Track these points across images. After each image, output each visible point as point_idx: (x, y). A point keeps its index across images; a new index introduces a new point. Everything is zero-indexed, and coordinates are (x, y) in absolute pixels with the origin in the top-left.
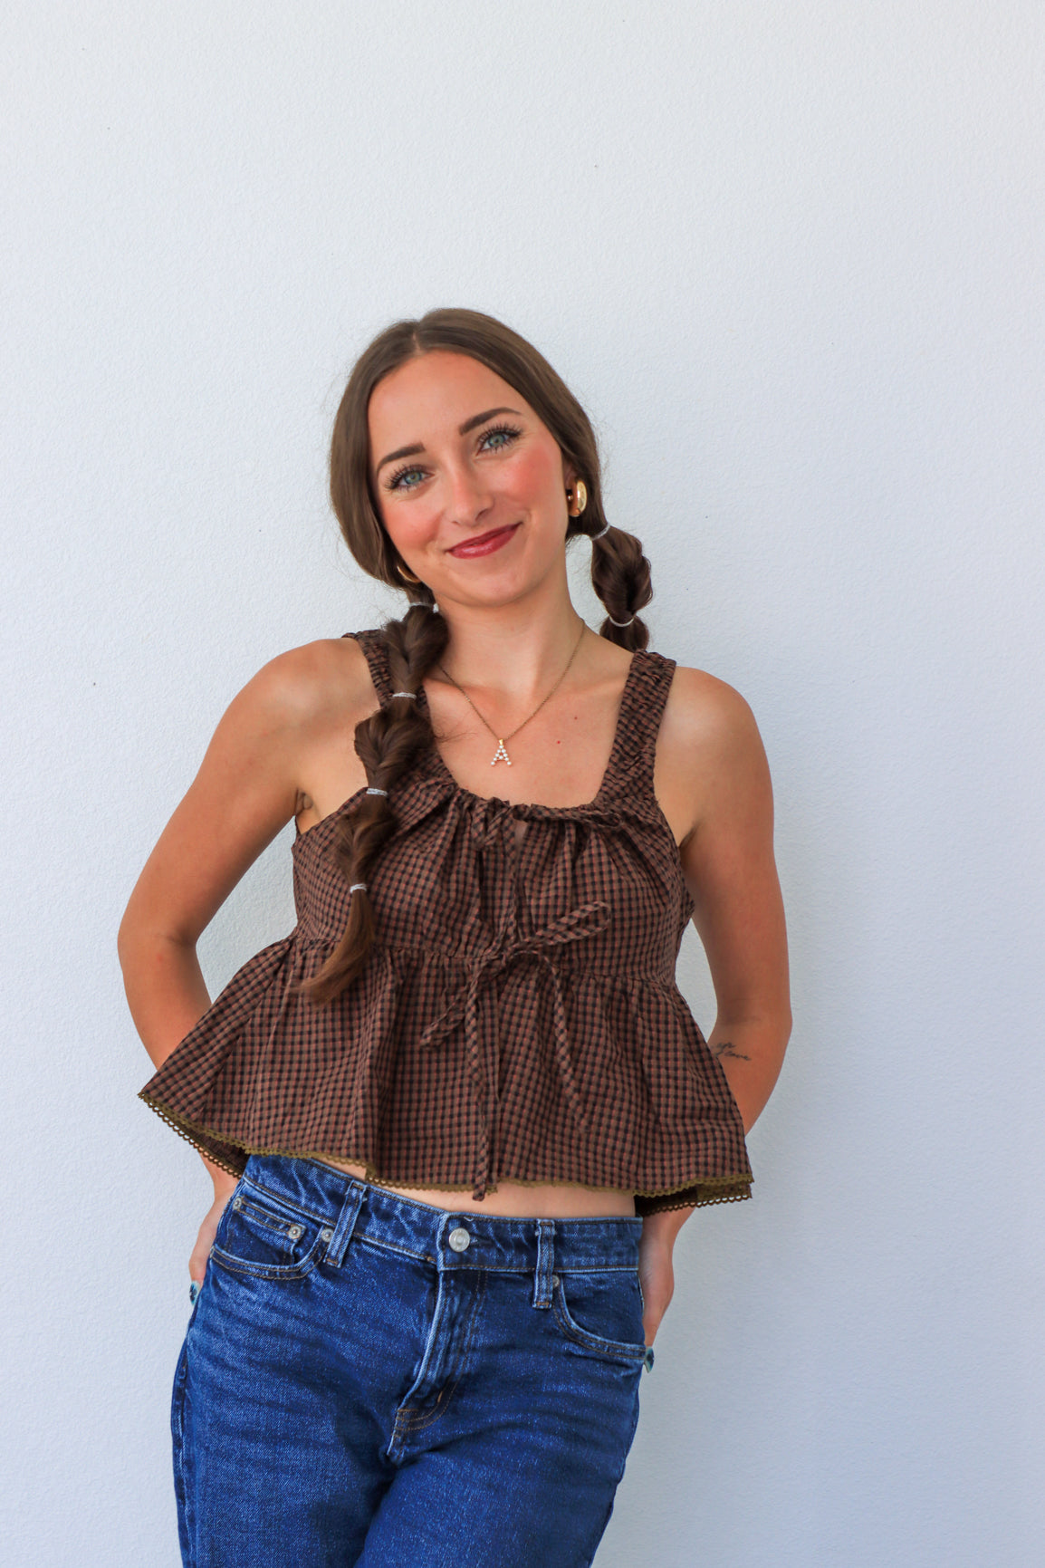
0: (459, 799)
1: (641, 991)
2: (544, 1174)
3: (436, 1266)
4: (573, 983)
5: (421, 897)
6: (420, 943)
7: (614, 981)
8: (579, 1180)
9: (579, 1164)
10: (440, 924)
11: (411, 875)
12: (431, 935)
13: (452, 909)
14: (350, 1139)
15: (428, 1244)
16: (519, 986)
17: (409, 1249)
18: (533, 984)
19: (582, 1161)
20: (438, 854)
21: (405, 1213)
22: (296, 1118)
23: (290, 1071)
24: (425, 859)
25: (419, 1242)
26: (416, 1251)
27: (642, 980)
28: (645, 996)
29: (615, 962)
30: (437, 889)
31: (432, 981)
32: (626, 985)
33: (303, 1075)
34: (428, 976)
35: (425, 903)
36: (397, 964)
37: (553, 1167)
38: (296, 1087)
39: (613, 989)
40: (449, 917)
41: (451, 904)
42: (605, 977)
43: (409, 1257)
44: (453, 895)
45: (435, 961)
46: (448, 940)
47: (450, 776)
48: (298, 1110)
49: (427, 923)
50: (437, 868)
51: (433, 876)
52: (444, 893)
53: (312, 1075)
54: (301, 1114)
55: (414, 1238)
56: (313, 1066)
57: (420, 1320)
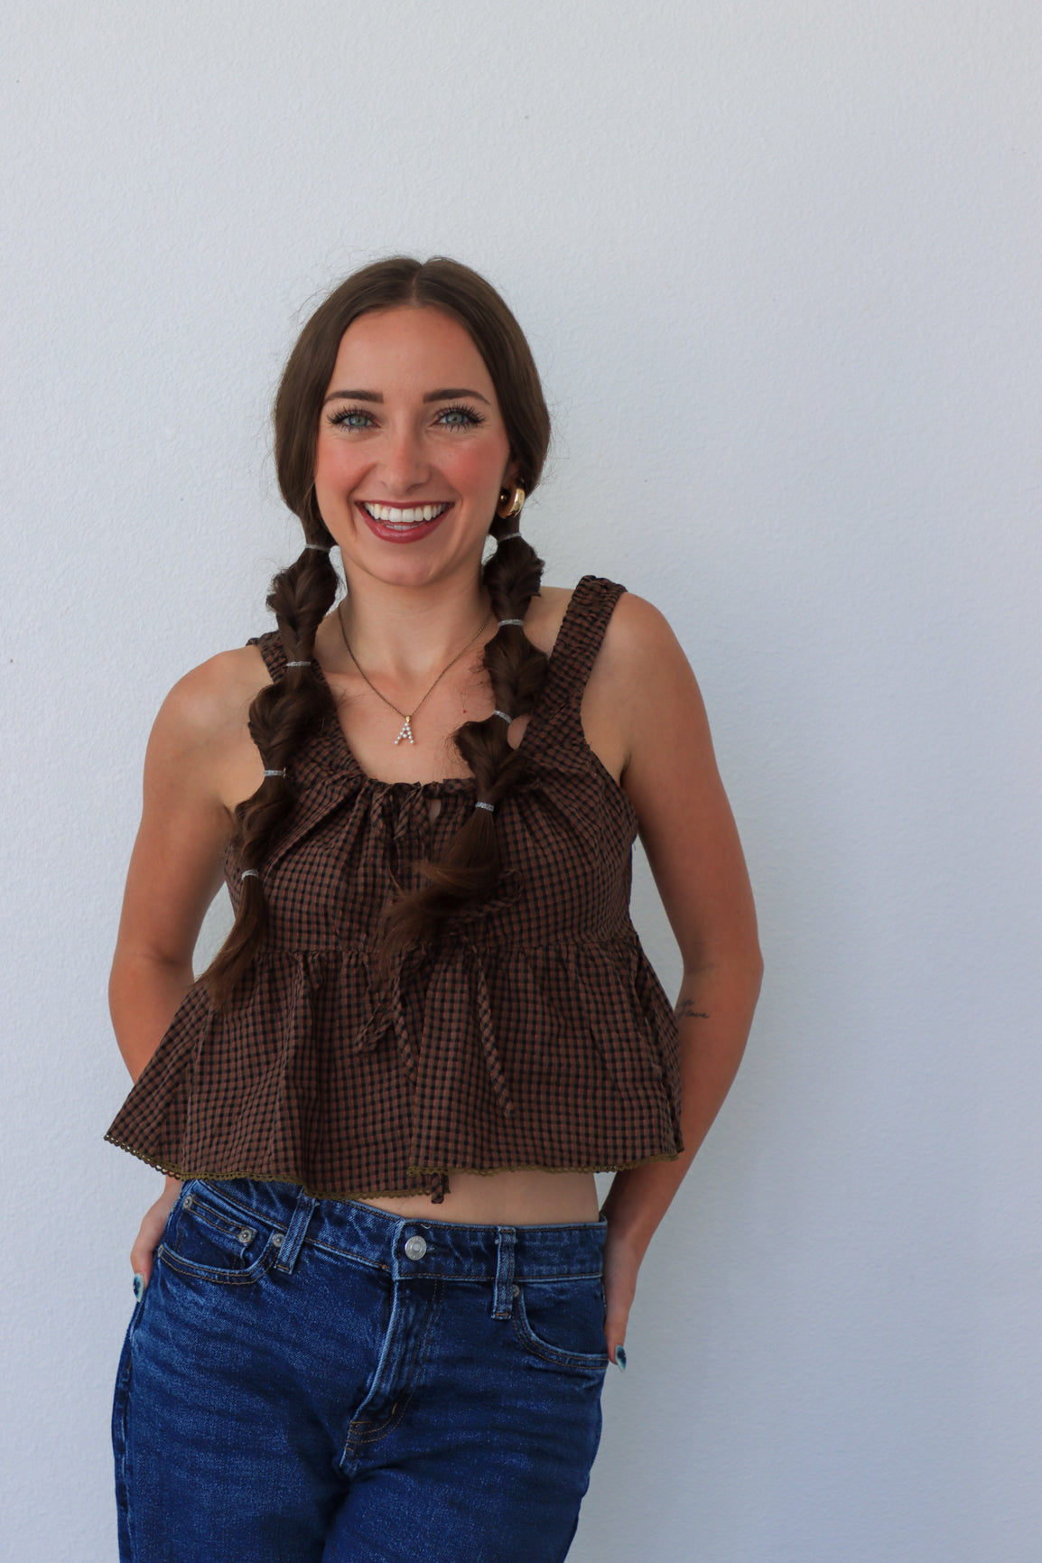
0: (367, 790)
1: (578, 956)
2: (500, 1160)
3: (390, 1275)
4: (502, 960)
5: (327, 896)
6: (336, 944)
7: (547, 950)
8: (537, 1163)
9: (534, 1146)
10: (352, 921)
11: (316, 874)
12: (345, 934)
13: (363, 904)
14: (270, 1155)
15: (383, 1252)
16: (445, 971)
17: (362, 1256)
18: (459, 967)
19: (538, 1142)
20: (341, 849)
21: (359, 1219)
22: (223, 1139)
23: (218, 1091)
24: (329, 856)
25: (373, 1250)
26: (371, 1259)
27: (577, 944)
28: (582, 961)
29: (543, 931)
30: (343, 885)
31: (353, 981)
32: (559, 952)
33: (230, 1094)
34: (348, 976)
35: (332, 902)
36: (311, 968)
37: (508, 1152)
38: (223, 1107)
39: (547, 959)
40: (361, 913)
41: (361, 899)
42: (535, 949)
43: (364, 1265)
44: (361, 889)
45: (353, 961)
46: (363, 936)
47: (358, 768)
48: (225, 1130)
49: (337, 923)
50: (341, 864)
51: (337, 873)
52: (351, 889)
53: (239, 1092)
54: (228, 1134)
55: (368, 1245)
56: (240, 1084)
57: (374, 1329)
